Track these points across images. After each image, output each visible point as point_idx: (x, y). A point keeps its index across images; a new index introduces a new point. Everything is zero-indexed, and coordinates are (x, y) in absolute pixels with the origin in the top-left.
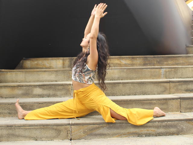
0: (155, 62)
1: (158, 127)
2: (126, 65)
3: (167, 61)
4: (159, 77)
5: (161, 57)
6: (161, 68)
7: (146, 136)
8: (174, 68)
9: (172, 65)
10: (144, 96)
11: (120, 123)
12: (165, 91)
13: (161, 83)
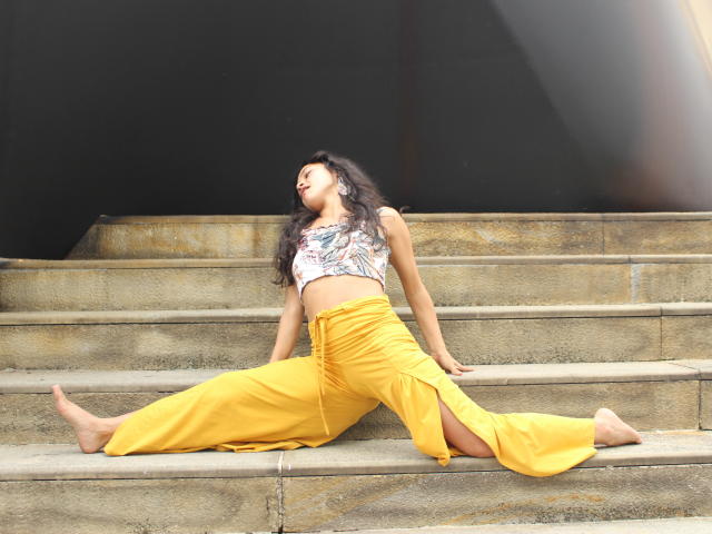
0: (607, 239)
1: (614, 485)
2: (495, 247)
3: (652, 236)
4: (622, 295)
5: (629, 219)
6: (630, 261)
7: (567, 520)
8: (676, 262)
9: (671, 250)
10: (562, 365)
11: (470, 469)
12: (641, 349)
13: (628, 319)
